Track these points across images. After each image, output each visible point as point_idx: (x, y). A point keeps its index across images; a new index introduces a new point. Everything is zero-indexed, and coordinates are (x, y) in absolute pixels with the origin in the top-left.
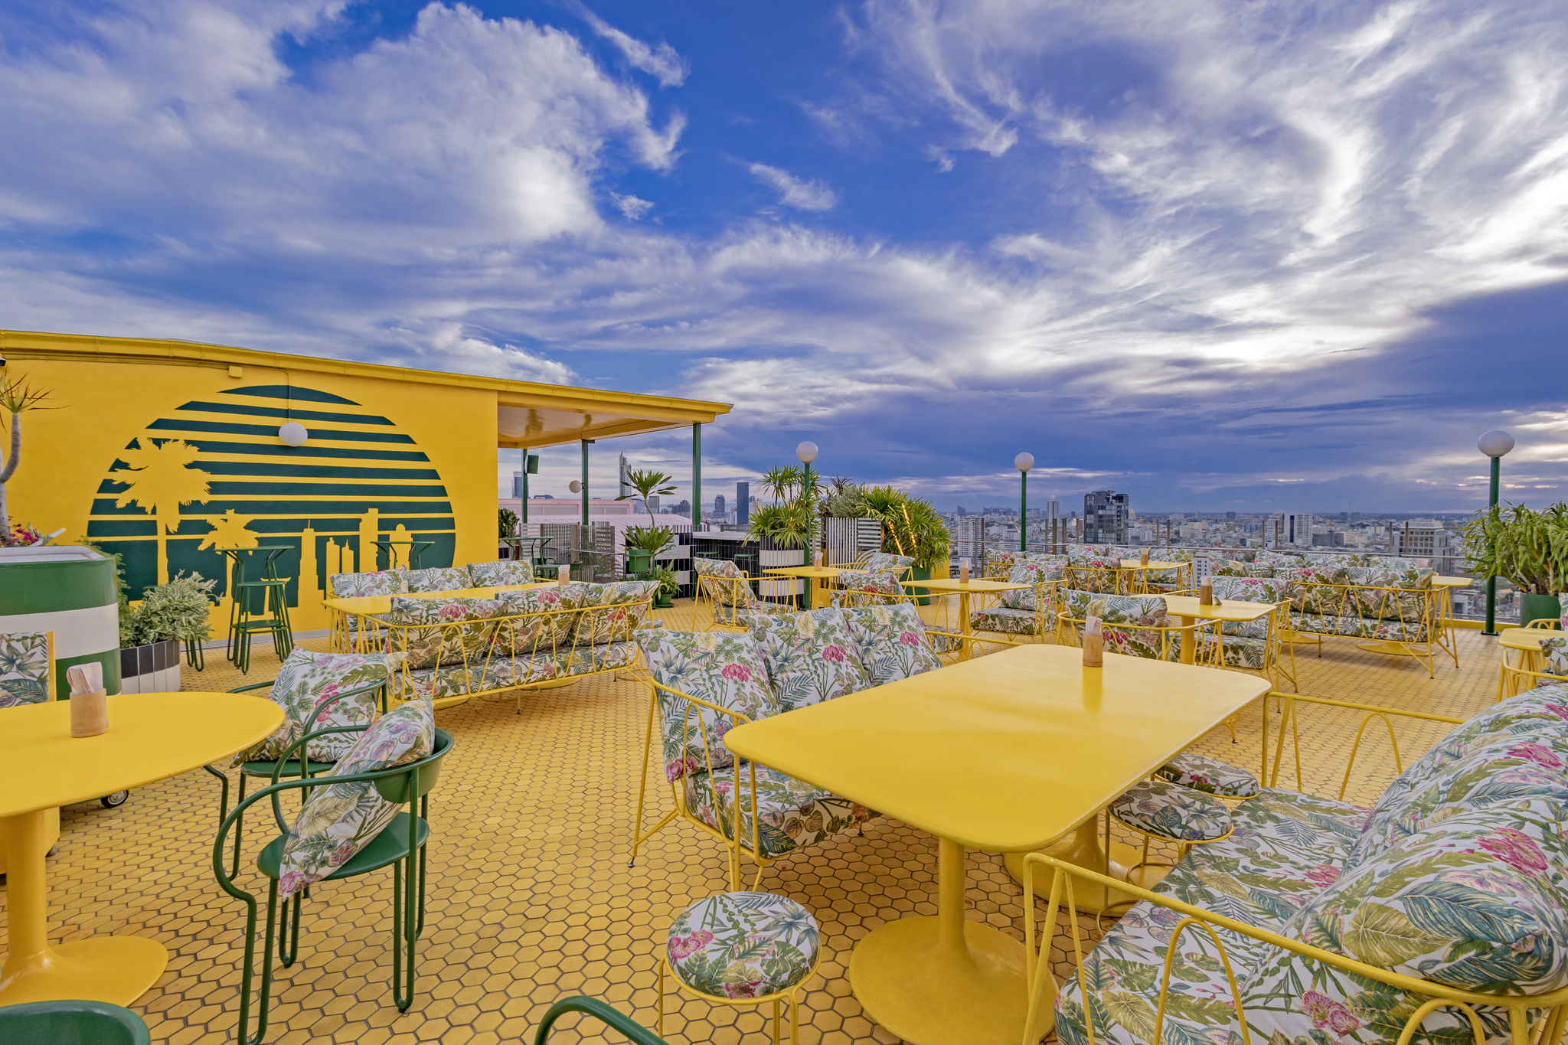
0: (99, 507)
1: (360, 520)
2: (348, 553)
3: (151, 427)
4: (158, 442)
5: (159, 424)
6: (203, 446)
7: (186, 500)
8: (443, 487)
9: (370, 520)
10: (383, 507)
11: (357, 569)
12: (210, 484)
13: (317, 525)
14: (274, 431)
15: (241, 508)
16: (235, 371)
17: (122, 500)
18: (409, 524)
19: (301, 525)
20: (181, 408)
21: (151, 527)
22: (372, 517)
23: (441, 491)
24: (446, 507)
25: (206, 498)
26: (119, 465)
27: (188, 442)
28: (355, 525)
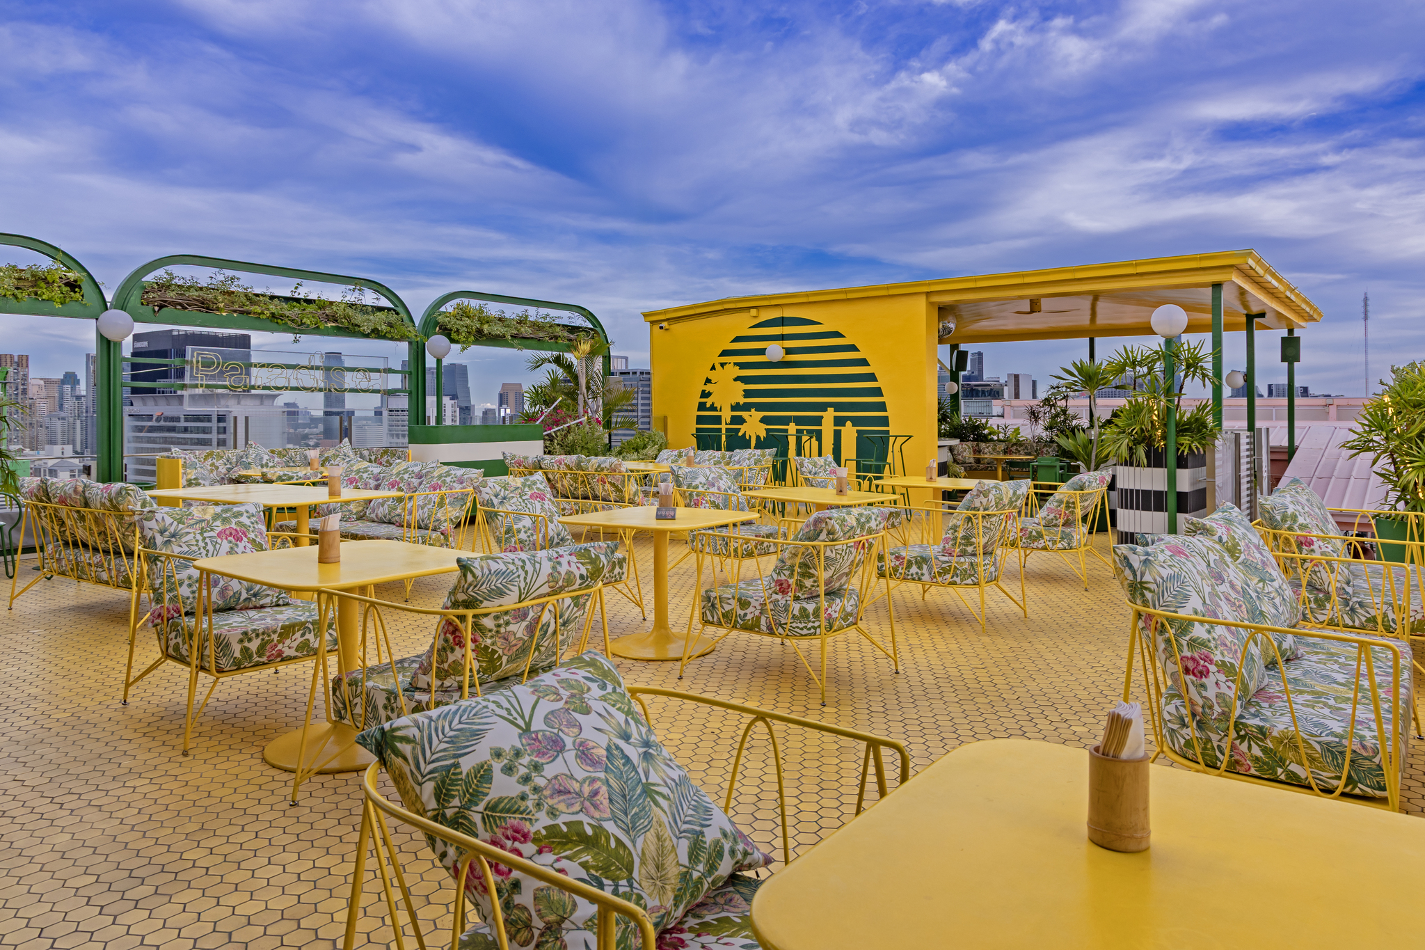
0: (702, 407)
1: (822, 417)
2: (815, 443)
3: (721, 355)
4: (722, 365)
5: (725, 353)
6: (743, 366)
7: (734, 402)
8: (879, 389)
9: (829, 415)
10: (838, 407)
11: (820, 455)
12: (744, 391)
13: (798, 421)
14: (762, 352)
15: (760, 407)
16: (753, 312)
17: (709, 402)
18: (856, 422)
19: (786, 421)
20: (733, 341)
21: (718, 420)
22: (830, 415)
23: (878, 392)
24: (882, 407)
25: (742, 401)
26: (708, 381)
27: (735, 364)
28: (818, 421)
